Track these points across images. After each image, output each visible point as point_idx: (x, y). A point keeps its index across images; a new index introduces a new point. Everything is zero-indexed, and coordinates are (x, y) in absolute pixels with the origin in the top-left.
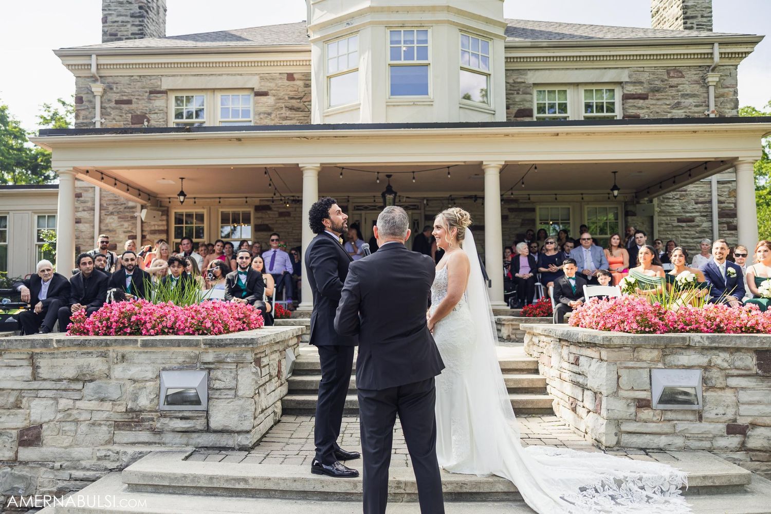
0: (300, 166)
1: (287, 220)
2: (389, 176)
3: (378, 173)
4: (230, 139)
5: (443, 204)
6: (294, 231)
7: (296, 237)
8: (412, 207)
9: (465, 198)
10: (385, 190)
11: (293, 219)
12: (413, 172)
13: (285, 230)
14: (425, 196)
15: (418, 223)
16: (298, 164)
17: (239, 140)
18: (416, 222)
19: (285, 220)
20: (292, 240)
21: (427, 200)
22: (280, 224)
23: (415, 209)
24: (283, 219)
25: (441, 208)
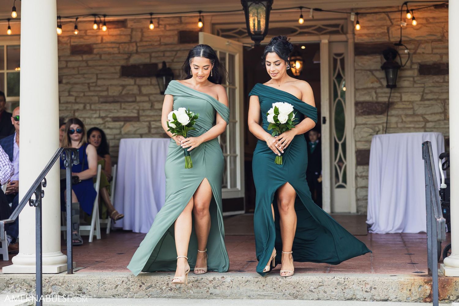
1: (87, 61)
5: (390, 19)
6: (100, 82)
7: (105, 94)
8: (330, 29)
11: (97, 57)
13: (82, 80)
14: (354, 5)
15: (342, 61)
18: (339, 58)
19: (83, 61)
20: (97, 98)
21: (357, 14)
22: (74, 68)
23: (336, 32)
24: (80, 58)
25: (388, 29)
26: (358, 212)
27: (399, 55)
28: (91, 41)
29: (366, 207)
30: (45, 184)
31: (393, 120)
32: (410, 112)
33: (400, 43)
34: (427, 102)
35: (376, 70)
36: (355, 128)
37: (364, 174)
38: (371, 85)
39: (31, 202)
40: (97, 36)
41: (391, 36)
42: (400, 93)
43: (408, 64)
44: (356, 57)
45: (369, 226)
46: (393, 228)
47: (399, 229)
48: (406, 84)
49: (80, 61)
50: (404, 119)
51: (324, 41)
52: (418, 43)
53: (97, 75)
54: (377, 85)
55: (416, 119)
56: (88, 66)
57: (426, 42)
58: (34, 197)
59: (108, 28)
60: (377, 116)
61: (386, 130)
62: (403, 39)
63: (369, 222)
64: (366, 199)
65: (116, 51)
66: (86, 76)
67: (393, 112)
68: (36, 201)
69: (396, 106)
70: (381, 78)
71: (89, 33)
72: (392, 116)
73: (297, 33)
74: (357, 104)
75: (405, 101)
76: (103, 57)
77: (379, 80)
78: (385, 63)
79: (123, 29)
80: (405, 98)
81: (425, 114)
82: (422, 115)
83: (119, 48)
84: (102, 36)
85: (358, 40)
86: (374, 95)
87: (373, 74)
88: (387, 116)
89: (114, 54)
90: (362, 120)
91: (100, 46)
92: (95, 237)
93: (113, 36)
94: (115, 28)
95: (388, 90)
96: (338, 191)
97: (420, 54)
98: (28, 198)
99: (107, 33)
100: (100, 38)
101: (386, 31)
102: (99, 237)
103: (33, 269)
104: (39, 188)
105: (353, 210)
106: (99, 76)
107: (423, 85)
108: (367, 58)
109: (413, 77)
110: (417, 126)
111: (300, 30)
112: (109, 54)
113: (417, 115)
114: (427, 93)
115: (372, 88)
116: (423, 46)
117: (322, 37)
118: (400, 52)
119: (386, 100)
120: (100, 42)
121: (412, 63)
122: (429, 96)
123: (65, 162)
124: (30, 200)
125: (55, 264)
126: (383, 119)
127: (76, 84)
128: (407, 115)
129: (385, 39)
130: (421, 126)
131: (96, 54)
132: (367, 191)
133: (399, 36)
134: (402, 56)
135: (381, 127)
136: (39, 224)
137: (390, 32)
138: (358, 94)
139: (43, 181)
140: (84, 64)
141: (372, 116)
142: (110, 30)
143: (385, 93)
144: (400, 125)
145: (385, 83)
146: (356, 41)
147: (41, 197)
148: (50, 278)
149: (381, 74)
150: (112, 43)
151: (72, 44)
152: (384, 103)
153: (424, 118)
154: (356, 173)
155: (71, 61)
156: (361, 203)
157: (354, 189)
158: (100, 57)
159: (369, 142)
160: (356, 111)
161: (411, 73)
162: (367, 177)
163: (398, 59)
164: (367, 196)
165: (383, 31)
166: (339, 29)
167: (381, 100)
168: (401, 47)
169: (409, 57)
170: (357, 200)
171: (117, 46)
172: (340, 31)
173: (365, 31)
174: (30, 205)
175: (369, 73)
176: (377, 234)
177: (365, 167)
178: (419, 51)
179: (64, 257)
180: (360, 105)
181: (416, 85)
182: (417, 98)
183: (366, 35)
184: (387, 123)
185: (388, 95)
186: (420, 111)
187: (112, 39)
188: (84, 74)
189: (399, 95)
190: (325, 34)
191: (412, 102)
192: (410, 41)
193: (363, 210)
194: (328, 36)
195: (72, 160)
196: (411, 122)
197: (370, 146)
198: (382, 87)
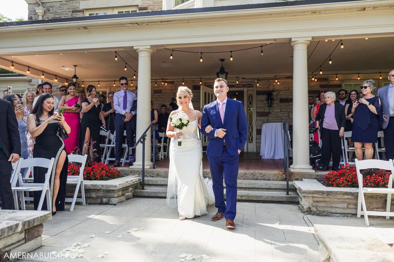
0: (134, 48)
1: (159, 96)
2: (222, 60)
3: (201, 53)
4: (79, 28)
5: (270, 82)
8: (248, 86)
9: (286, 78)
10: (219, 70)
11: (163, 94)
12: (231, 52)
13: (158, 102)
14: (257, 77)
15: (252, 97)
16: (133, 47)
17: (85, 28)
18: (251, 96)
19: (158, 96)
21: (258, 80)
22: (155, 98)
25: (269, 86)
26: (257, 151)
27: (273, 95)
28: (161, 88)
29: (260, 150)
30: (146, 136)
31: (270, 118)
32: (276, 116)
33: (273, 91)
34: (282, 112)
35: (264, 100)
36: (256, 121)
37: (259, 138)
38: (262, 106)
39: (141, 142)
40: (163, 87)
41: (270, 88)
42: (273, 109)
43: (276, 98)
44: (257, 96)
45: (261, 156)
46: (270, 157)
47: (272, 157)
48: (275, 105)
49: (157, 96)
50: (274, 118)
51: (246, 90)
52: (279, 91)
53: (163, 101)
54: (264, 106)
55: (278, 118)
56: (160, 97)
57: (283, 90)
58: (142, 140)
59: (167, 84)
60: (264, 117)
61: (267, 122)
62: (274, 89)
63: (261, 155)
64: (260, 147)
65: (170, 92)
66: (159, 101)
67: (270, 116)
68: (143, 141)
69: (271, 114)
70: (266, 103)
71: (161, 86)
72: (270, 117)
73: (236, 87)
74: (257, 112)
75: (275, 112)
76: (165, 94)
77: (265, 104)
78: (268, 98)
79: (173, 84)
80: (274, 110)
81: (282, 117)
82: (281, 117)
83: (171, 91)
84: (165, 87)
85: (258, 89)
86: (263, 109)
87: (263, 102)
88: (268, 117)
89: (169, 93)
90: (259, 118)
91: (164, 90)
92: (161, 158)
93: (169, 87)
94: (170, 84)
95: (268, 108)
96: (249, 144)
97: (280, 95)
98: (140, 140)
99: (167, 86)
100: (164, 87)
101: (268, 86)
102: (163, 158)
103: (141, 167)
104: (144, 137)
105: (255, 151)
106: (164, 101)
107: (281, 106)
108: (261, 96)
109: (278, 103)
110: (279, 121)
111: (237, 86)
112: (168, 93)
113: (279, 117)
114: (283, 109)
115: (263, 107)
116: (281, 92)
117: (244, 88)
118: (273, 94)
119: (268, 111)
120: (164, 89)
121: (277, 98)
122: (283, 110)
123: (153, 128)
124: (141, 141)
125: (148, 165)
126: (266, 118)
127: (155, 104)
128: (275, 117)
129: (268, 89)
130: (280, 121)
131: (163, 93)
132: (260, 144)
133: (273, 88)
134: (274, 95)
135: (266, 121)
136: (144, 150)
137: (270, 87)
138: (257, 109)
139: (145, 134)
140: (159, 97)
141: (263, 117)
142: (168, 85)
143: (267, 109)
144: (272, 120)
145: (267, 105)
146: (257, 90)
147: (145, 140)
148: (147, 170)
149: (266, 102)
150: (169, 89)
151: (154, 89)
152: (267, 112)
153: (281, 118)
154: (256, 138)
155: (154, 96)
156: (258, 148)
157: (255, 143)
158: (164, 94)
159: (261, 126)
160: (257, 115)
161: (276, 102)
162: (260, 139)
163: (272, 96)
164: (260, 146)
165: (267, 86)
166: (251, 86)
167: (266, 111)
168: (273, 92)
169: (276, 96)
170: (257, 147)
171: (171, 90)
172: (251, 87)
173: (260, 86)
174: (141, 143)
175: (262, 101)
176: (264, 159)
177: (260, 135)
178: (280, 94)
179: (152, 163)
180: (258, 113)
181: (278, 106)
182: (279, 111)
183: (261, 88)
184: (268, 119)
185: (268, 109)
186: (280, 115)
187: (169, 88)
188: (159, 100)
189: (272, 109)
190: (245, 87)
191: (277, 112)
192: (277, 90)
193: (258, 151)
194: (247, 88)
195: (155, 128)
196: (277, 119)
197: (262, 128)
198: (266, 107)
